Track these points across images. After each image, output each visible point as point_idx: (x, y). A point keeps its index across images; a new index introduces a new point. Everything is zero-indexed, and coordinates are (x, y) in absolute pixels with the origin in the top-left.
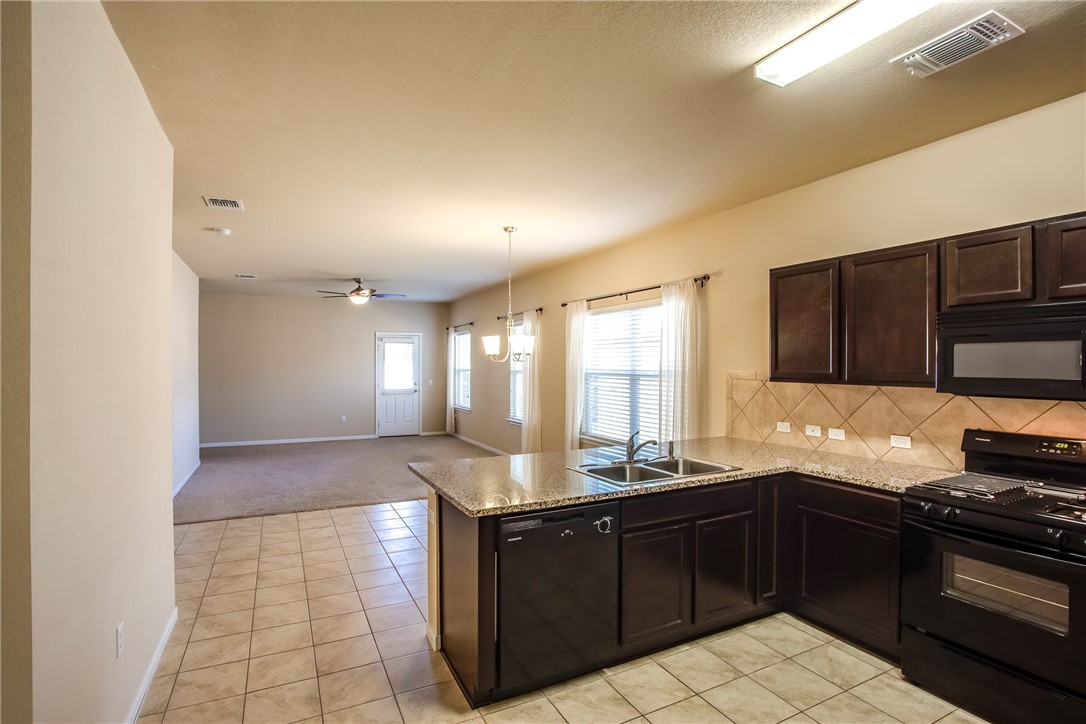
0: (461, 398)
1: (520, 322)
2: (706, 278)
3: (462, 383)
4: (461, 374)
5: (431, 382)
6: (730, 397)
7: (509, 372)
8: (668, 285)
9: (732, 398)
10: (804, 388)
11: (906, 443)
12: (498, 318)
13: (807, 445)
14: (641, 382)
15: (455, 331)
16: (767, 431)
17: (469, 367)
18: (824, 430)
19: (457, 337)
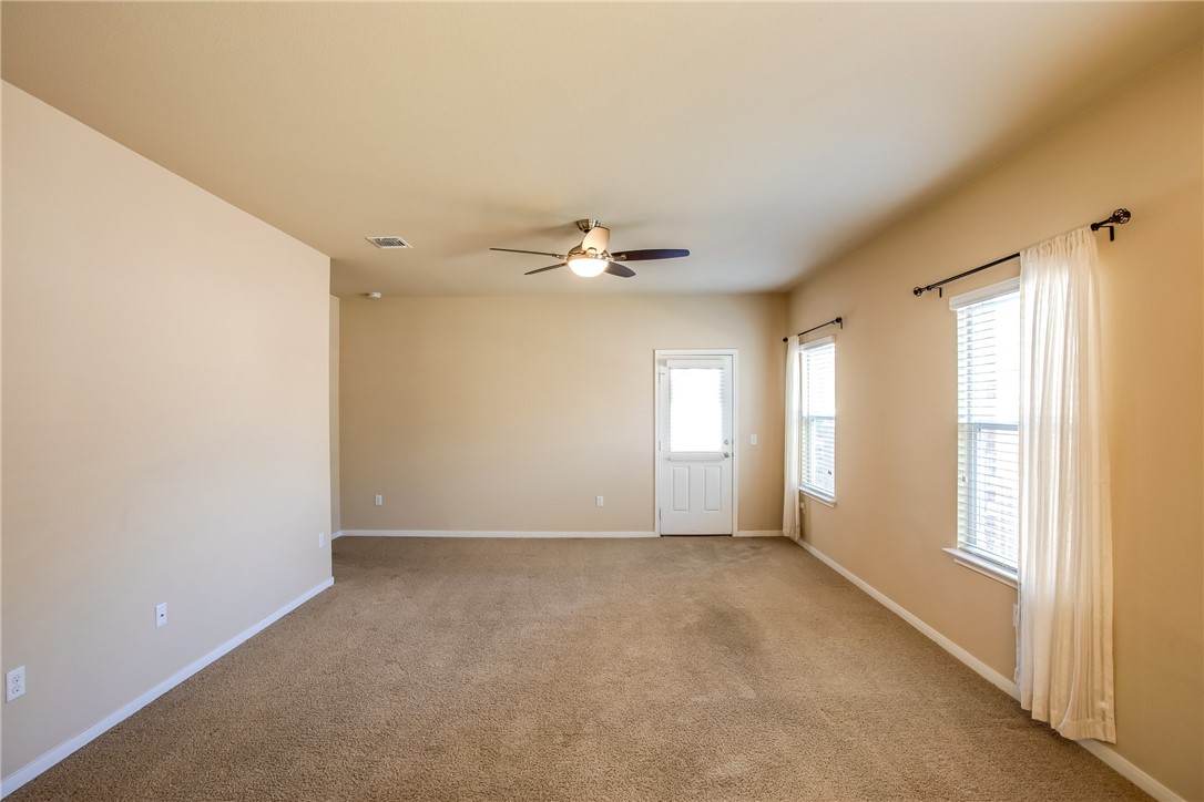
0: (814, 474)
1: (1011, 282)
3: (815, 442)
4: (814, 426)
5: (754, 439)
7: (954, 429)
12: (917, 292)
15: (801, 343)
17: (832, 412)
19: (804, 353)
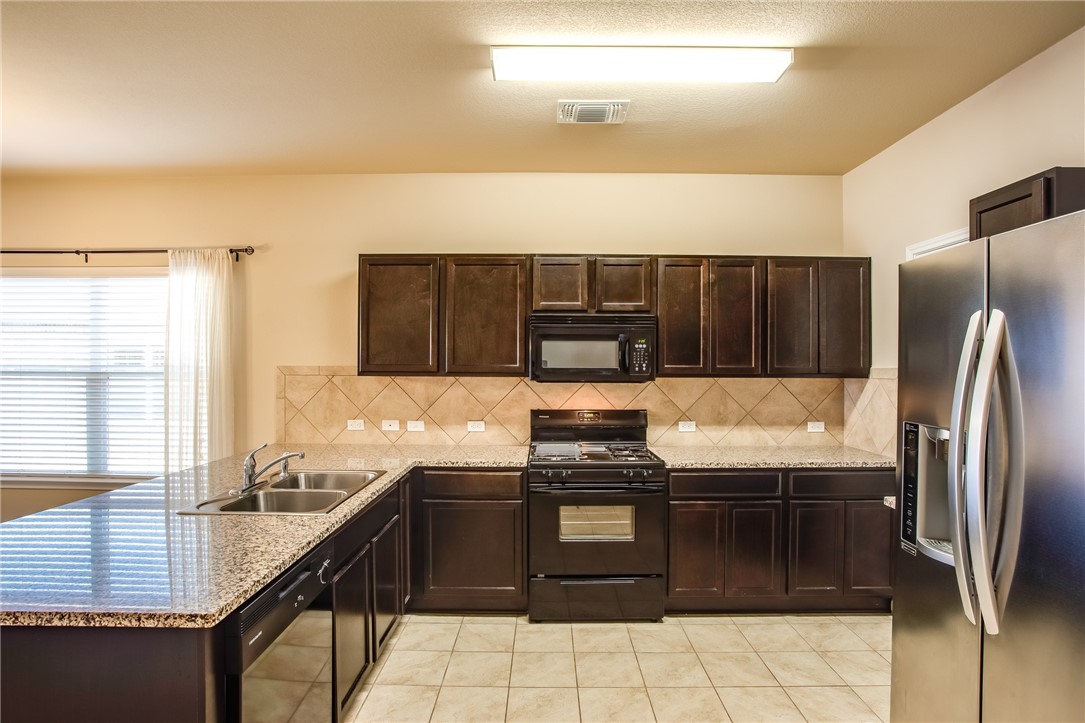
2: (250, 250)
6: (282, 396)
8: (181, 250)
9: (285, 397)
10: (380, 382)
11: (480, 427)
13: (384, 441)
14: (111, 383)
16: (334, 431)
18: (403, 423)
